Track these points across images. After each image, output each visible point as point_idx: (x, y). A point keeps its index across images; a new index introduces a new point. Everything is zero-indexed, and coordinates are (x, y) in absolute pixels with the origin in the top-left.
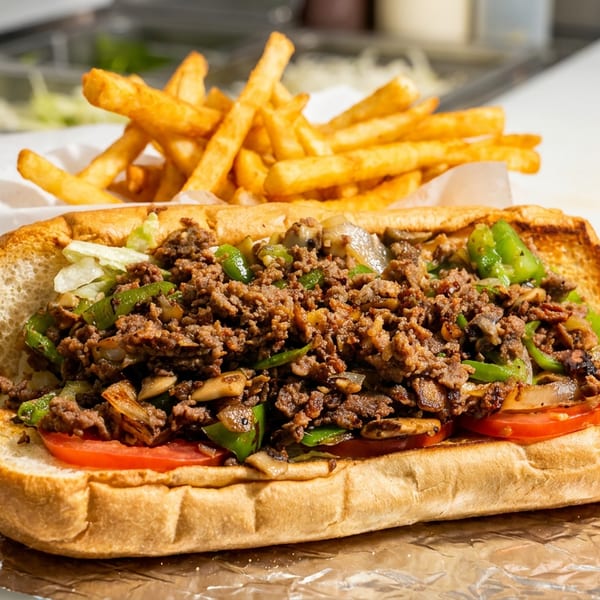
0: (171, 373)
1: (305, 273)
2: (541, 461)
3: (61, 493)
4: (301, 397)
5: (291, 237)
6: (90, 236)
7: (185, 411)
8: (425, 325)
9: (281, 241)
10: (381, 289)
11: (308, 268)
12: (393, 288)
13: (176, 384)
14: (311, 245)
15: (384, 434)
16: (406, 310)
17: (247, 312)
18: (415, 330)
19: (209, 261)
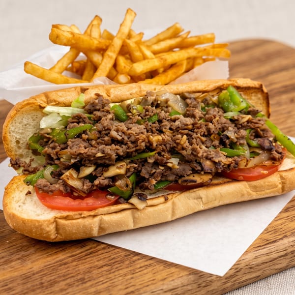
0: (93, 165)
1: (151, 116)
2: (255, 188)
3: (43, 226)
4: (152, 171)
5: (144, 102)
6: (55, 103)
7: (100, 182)
8: (204, 135)
9: (139, 103)
10: (184, 122)
11: (152, 114)
12: (189, 121)
13: (95, 170)
14: (152, 105)
15: (189, 184)
16: (196, 130)
17: (126, 138)
18: (200, 138)
19: (108, 112)
